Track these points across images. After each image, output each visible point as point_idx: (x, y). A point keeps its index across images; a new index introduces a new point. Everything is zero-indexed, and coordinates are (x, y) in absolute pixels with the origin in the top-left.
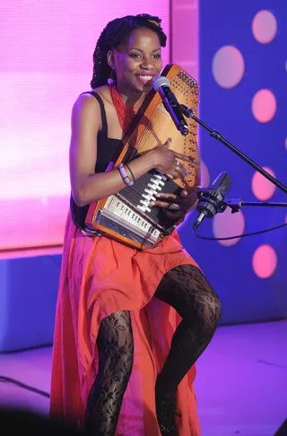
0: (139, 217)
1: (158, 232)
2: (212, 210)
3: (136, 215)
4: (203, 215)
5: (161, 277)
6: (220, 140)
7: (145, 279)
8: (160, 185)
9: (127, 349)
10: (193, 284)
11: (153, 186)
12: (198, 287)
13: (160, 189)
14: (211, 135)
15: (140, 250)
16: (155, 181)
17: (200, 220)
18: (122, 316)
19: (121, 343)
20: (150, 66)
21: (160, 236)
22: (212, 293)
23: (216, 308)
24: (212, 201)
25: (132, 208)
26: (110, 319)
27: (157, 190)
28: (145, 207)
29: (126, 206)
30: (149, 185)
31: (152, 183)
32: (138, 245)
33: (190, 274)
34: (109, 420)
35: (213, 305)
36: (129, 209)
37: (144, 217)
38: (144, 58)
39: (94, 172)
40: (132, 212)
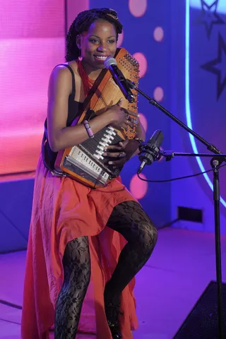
0: (94, 163)
1: (108, 175)
2: (151, 159)
3: (92, 161)
4: (144, 163)
5: (111, 210)
6: (156, 105)
7: (99, 212)
8: (110, 139)
9: (86, 266)
10: (136, 216)
11: (105, 140)
12: (140, 218)
13: (110, 142)
14: (150, 102)
15: (93, 188)
16: (107, 136)
17: (142, 166)
18: (83, 240)
19: (82, 260)
20: (105, 50)
21: (109, 178)
22: (151, 223)
23: (154, 234)
24: (151, 152)
25: (89, 156)
26: (74, 242)
27: (108, 143)
28: (99, 155)
29: (85, 155)
30: (103, 139)
31: (105, 138)
32: (93, 185)
33: (133, 208)
34: (74, 319)
35: (152, 232)
36: (87, 157)
37: (98, 164)
38: (101, 43)
39: (65, 126)
40: (89, 159)
